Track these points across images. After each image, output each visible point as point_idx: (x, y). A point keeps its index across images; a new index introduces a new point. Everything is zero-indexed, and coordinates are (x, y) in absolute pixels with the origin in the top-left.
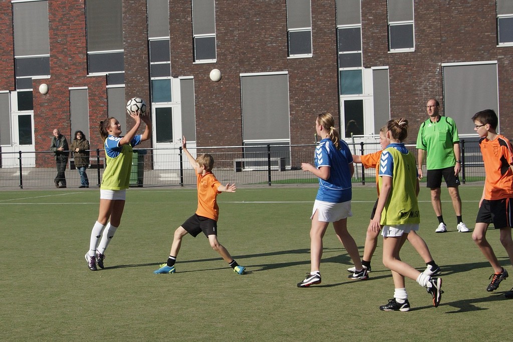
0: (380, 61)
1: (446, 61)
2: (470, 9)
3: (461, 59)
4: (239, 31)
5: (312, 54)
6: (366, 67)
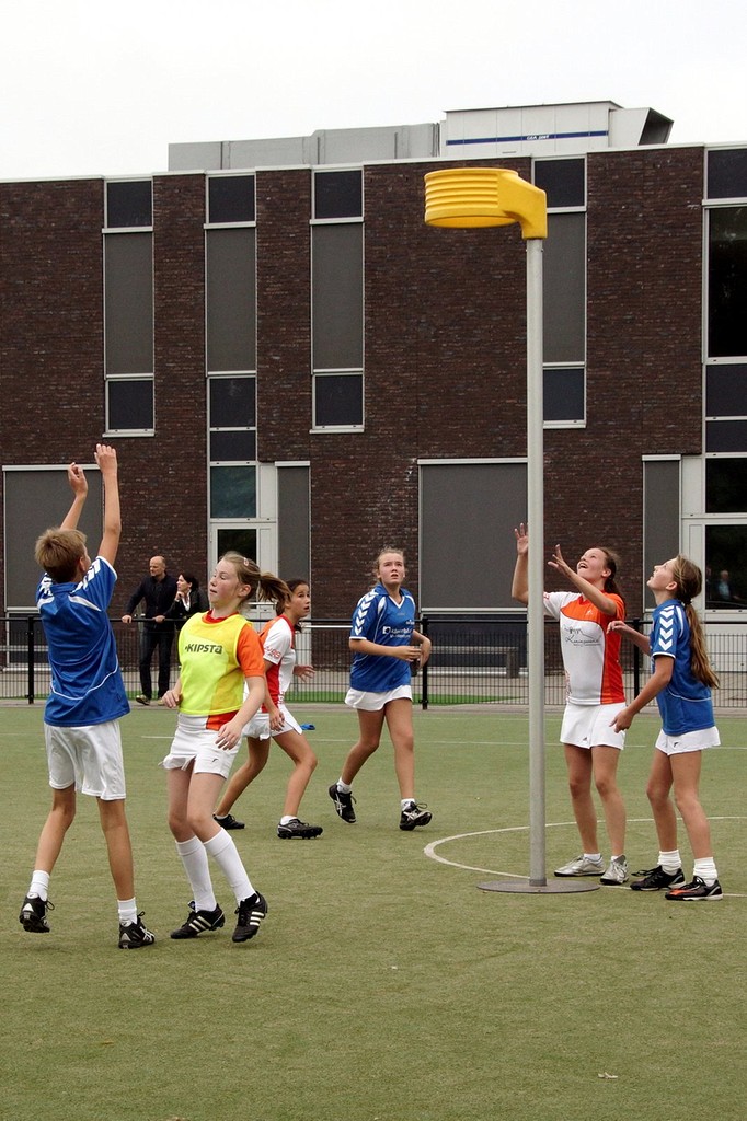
0: (293, 450)
1: (427, 454)
2: (478, 348)
3: (458, 452)
5: (153, 430)
6: (265, 461)
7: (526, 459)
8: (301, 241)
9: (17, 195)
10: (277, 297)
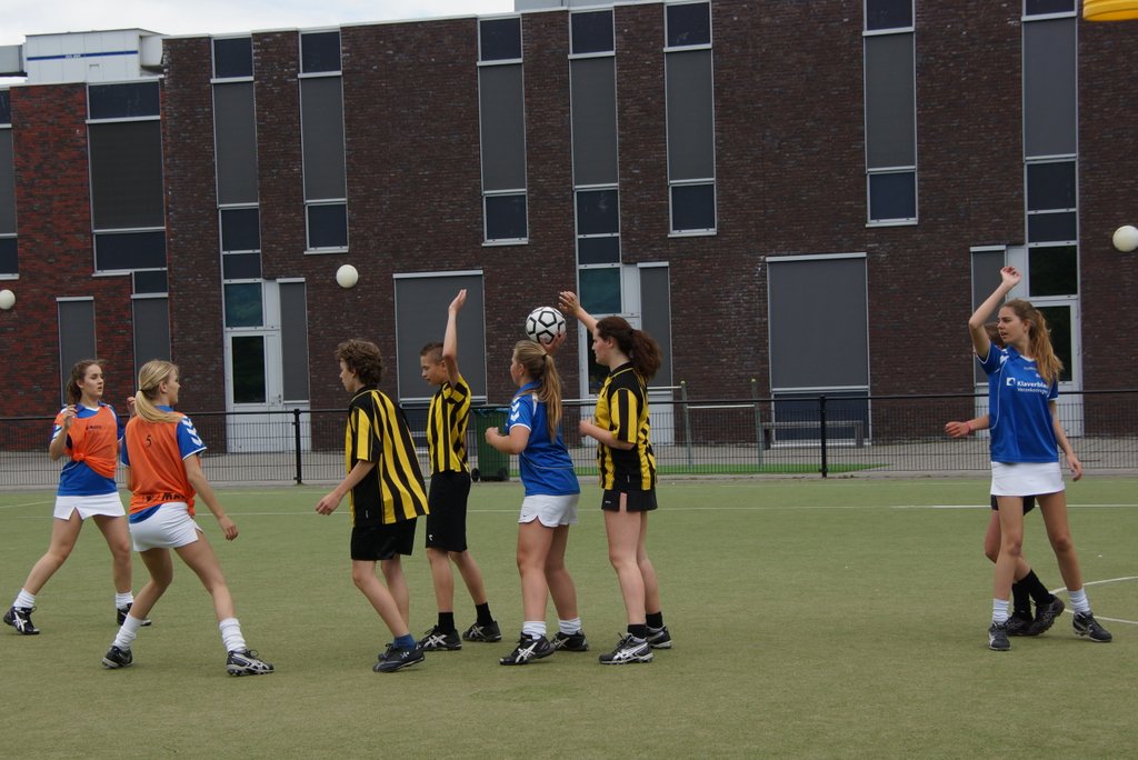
0: (653, 252)
1: (774, 252)
2: (818, 157)
3: (803, 249)
4: (390, 193)
5: (527, 239)
6: (628, 263)
7: (864, 255)
8: (656, 68)
9: (399, 35)
10: (635, 118)
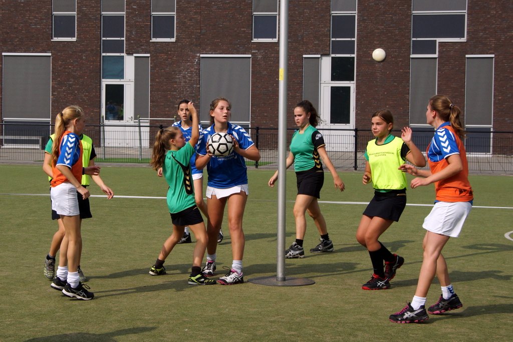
0: (142, 49)
1: (204, 52)
2: (229, 5)
3: (219, 51)
5: (75, 38)
6: (129, 54)
7: (250, 56)
